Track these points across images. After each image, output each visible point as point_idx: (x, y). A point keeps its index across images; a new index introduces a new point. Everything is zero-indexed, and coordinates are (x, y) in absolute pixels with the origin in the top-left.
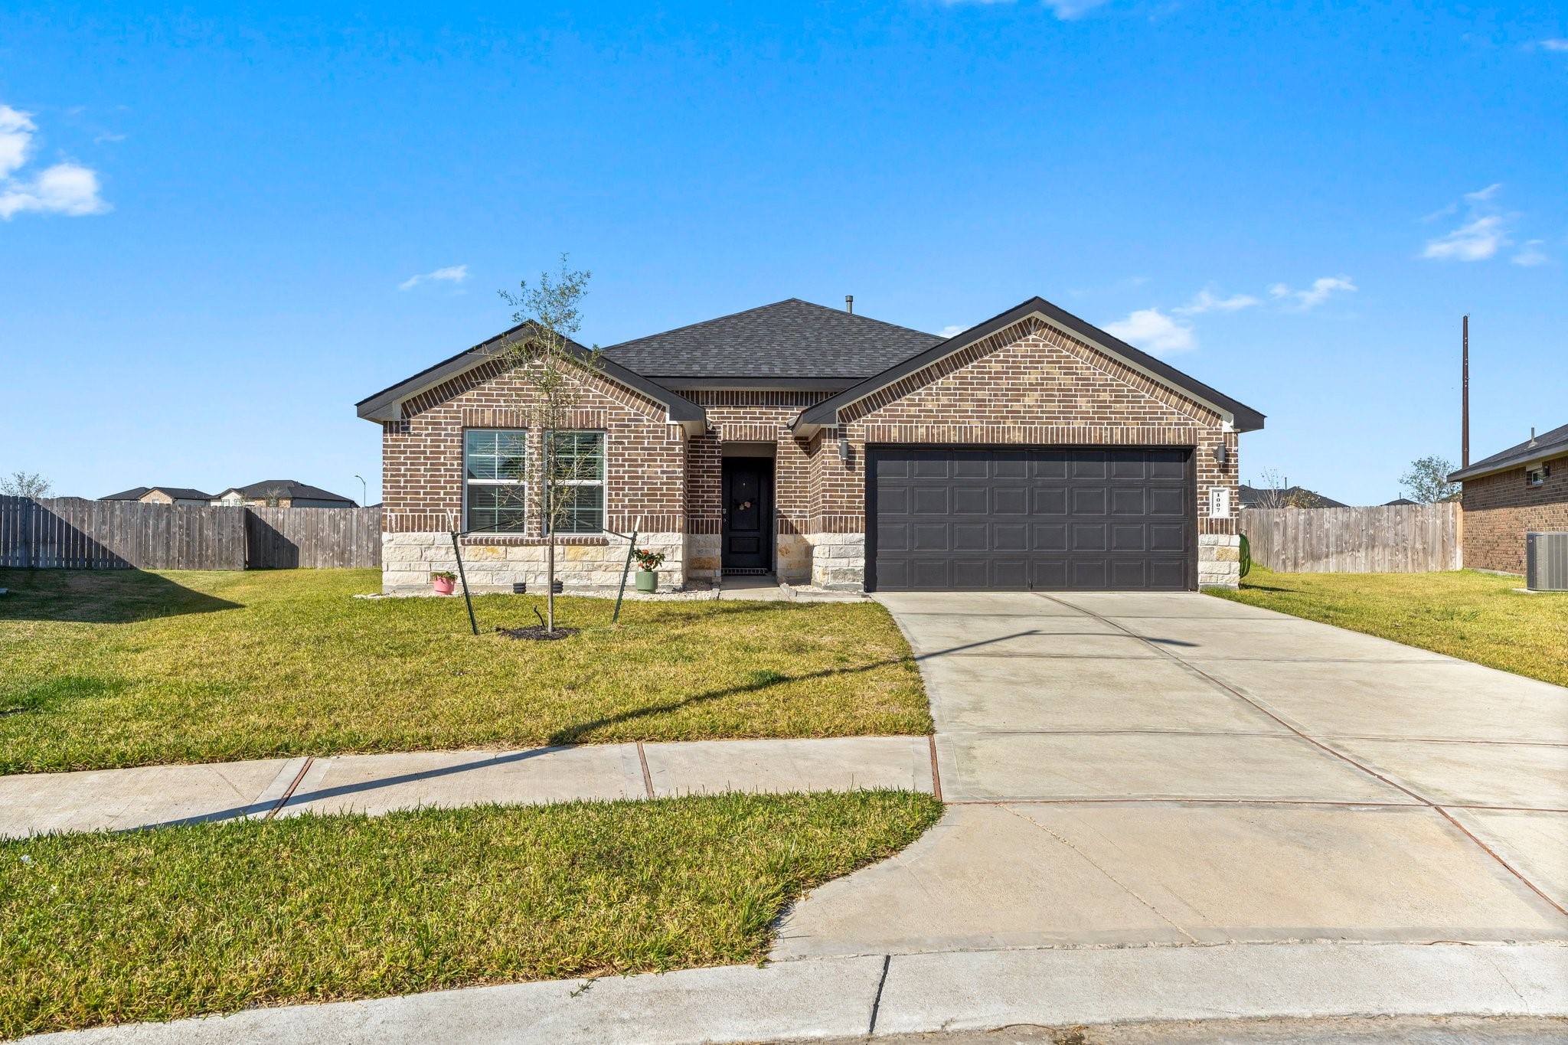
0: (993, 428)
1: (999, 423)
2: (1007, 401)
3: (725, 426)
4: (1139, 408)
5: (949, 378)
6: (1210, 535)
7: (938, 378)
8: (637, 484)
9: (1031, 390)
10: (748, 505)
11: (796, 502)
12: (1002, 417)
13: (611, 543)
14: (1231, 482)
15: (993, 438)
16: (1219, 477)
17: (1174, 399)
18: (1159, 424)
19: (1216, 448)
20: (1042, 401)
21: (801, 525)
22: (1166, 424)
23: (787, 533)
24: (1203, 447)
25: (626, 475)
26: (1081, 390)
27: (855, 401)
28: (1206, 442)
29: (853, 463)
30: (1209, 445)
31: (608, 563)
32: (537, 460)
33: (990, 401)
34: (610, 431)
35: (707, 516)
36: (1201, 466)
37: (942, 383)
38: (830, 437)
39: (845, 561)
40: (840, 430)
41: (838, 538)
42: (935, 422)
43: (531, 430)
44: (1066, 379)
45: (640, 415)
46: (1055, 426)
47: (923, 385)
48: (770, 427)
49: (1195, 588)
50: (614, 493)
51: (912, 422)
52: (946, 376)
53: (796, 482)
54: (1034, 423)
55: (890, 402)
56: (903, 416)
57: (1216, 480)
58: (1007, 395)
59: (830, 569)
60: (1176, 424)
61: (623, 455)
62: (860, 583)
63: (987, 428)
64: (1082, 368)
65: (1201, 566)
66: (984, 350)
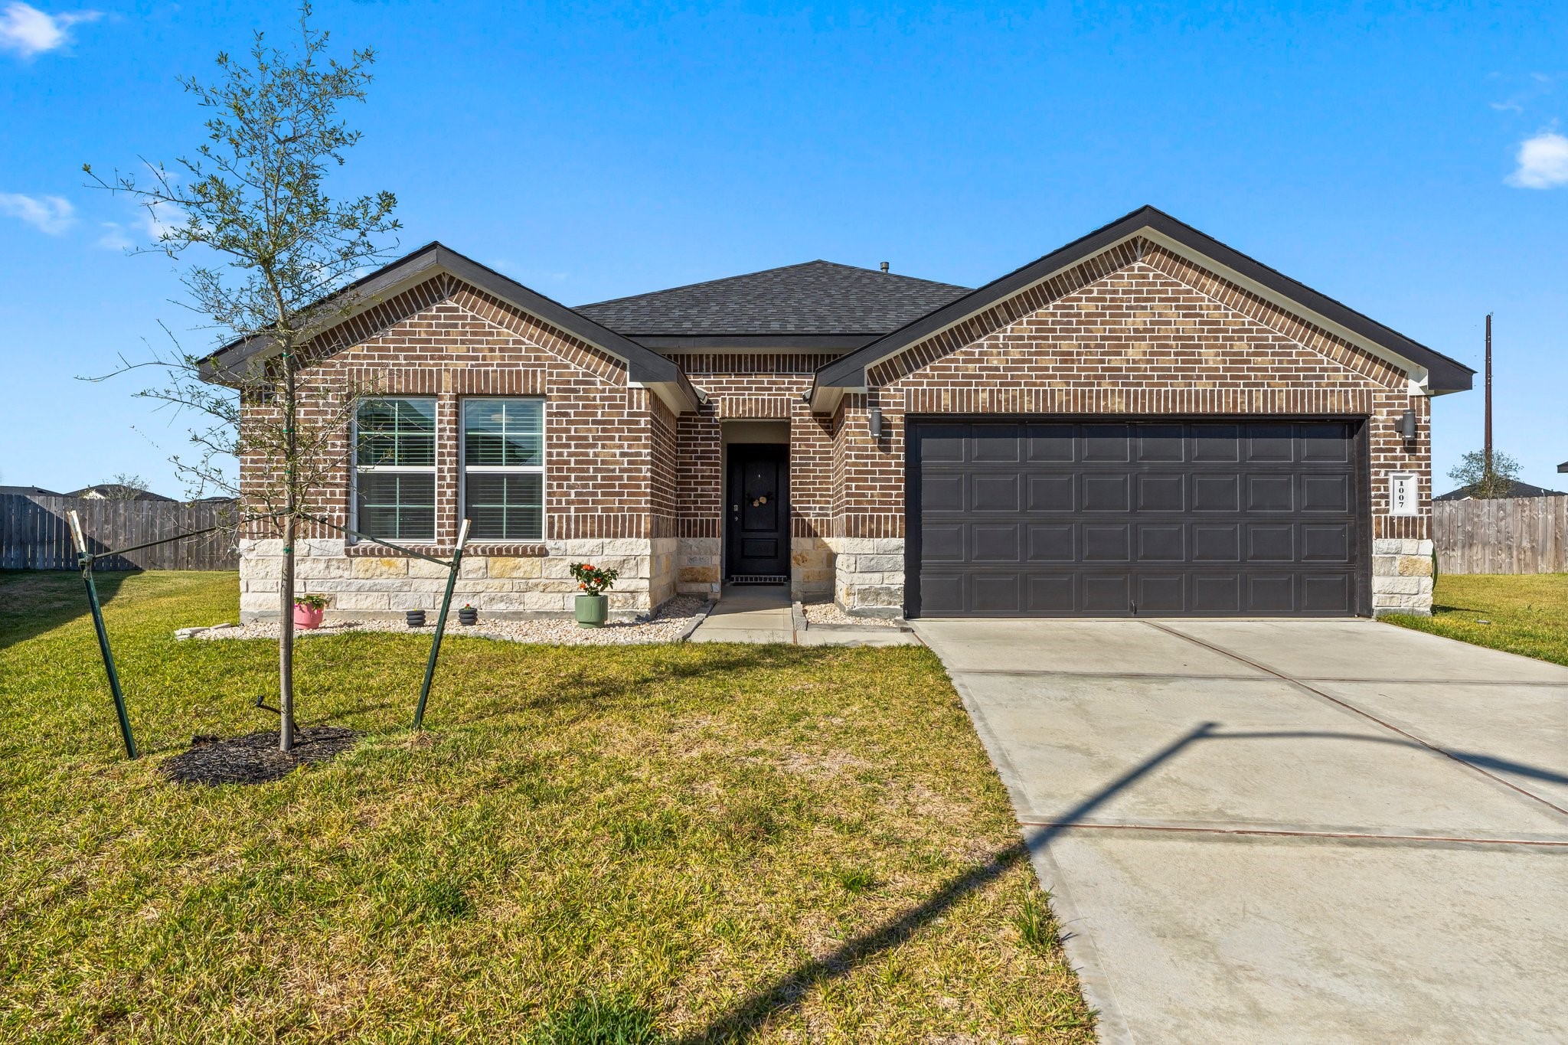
0: (1083, 392)
1: (1092, 385)
2: (1102, 354)
3: (724, 400)
4: (1289, 362)
5: (1021, 323)
6: (1389, 540)
7: (1007, 323)
8: (587, 470)
9: (1136, 339)
10: (763, 500)
11: (815, 496)
12: (1096, 377)
13: (552, 553)
14: (1420, 466)
15: (1083, 406)
16: (1403, 458)
17: (1339, 350)
18: (1318, 385)
19: (1398, 418)
20: (1152, 354)
21: (822, 525)
22: (1328, 385)
23: (803, 536)
24: (1381, 416)
25: (573, 459)
26: (1207, 339)
27: (891, 356)
28: (1385, 410)
29: (888, 442)
30: (1389, 413)
31: (548, 581)
32: (449, 438)
33: (1078, 354)
34: (549, 398)
35: (702, 515)
36: (1378, 443)
37: (1012, 330)
38: (856, 406)
39: (877, 576)
40: (871, 396)
41: (868, 545)
42: (1001, 384)
43: (440, 398)
44: (1187, 323)
45: (590, 376)
46: (1170, 388)
47: (986, 332)
48: (782, 400)
49: (1366, 612)
50: (555, 483)
51: (970, 384)
52: (1018, 320)
53: (815, 471)
54: (1140, 385)
55: (940, 356)
56: (957, 376)
57: (1398, 463)
58: (1103, 346)
59: (857, 587)
60: (1341, 385)
61: (568, 431)
62: (898, 607)
63: (1076, 391)
64: (1208, 307)
65: (1378, 583)
66: (1071, 284)
